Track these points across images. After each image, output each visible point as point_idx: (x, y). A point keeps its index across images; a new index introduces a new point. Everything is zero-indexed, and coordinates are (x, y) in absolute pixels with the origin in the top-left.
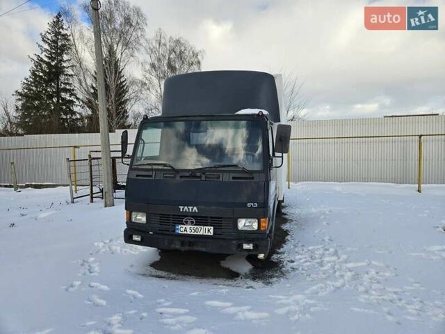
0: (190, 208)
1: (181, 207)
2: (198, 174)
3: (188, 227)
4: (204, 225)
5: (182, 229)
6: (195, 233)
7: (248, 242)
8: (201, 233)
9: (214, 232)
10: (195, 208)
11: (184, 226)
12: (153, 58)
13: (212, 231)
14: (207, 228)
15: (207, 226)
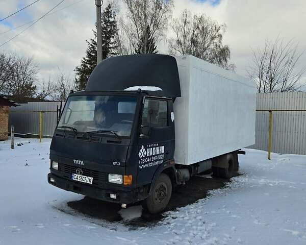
0: (80, 161)
1: (75, 160)
2: (87, 137)
3: (79, 176)
4: (88, 176)
5: (75, 177)
6: (82, 181)
7: (114, 193)
8: (85, 182)
9: (93, 182)
10: (82, 162)
11: (77, 175)
12: (179, 35)
13: (92, 181)
14: (89, 178)
15: (89, 176)
